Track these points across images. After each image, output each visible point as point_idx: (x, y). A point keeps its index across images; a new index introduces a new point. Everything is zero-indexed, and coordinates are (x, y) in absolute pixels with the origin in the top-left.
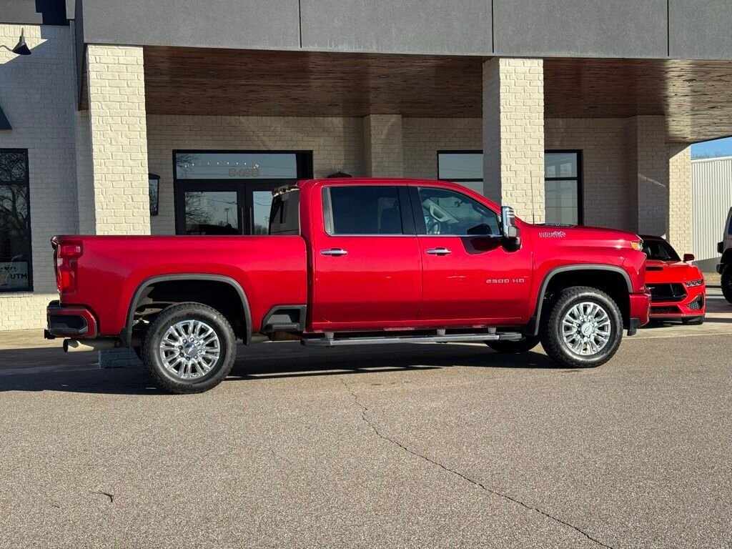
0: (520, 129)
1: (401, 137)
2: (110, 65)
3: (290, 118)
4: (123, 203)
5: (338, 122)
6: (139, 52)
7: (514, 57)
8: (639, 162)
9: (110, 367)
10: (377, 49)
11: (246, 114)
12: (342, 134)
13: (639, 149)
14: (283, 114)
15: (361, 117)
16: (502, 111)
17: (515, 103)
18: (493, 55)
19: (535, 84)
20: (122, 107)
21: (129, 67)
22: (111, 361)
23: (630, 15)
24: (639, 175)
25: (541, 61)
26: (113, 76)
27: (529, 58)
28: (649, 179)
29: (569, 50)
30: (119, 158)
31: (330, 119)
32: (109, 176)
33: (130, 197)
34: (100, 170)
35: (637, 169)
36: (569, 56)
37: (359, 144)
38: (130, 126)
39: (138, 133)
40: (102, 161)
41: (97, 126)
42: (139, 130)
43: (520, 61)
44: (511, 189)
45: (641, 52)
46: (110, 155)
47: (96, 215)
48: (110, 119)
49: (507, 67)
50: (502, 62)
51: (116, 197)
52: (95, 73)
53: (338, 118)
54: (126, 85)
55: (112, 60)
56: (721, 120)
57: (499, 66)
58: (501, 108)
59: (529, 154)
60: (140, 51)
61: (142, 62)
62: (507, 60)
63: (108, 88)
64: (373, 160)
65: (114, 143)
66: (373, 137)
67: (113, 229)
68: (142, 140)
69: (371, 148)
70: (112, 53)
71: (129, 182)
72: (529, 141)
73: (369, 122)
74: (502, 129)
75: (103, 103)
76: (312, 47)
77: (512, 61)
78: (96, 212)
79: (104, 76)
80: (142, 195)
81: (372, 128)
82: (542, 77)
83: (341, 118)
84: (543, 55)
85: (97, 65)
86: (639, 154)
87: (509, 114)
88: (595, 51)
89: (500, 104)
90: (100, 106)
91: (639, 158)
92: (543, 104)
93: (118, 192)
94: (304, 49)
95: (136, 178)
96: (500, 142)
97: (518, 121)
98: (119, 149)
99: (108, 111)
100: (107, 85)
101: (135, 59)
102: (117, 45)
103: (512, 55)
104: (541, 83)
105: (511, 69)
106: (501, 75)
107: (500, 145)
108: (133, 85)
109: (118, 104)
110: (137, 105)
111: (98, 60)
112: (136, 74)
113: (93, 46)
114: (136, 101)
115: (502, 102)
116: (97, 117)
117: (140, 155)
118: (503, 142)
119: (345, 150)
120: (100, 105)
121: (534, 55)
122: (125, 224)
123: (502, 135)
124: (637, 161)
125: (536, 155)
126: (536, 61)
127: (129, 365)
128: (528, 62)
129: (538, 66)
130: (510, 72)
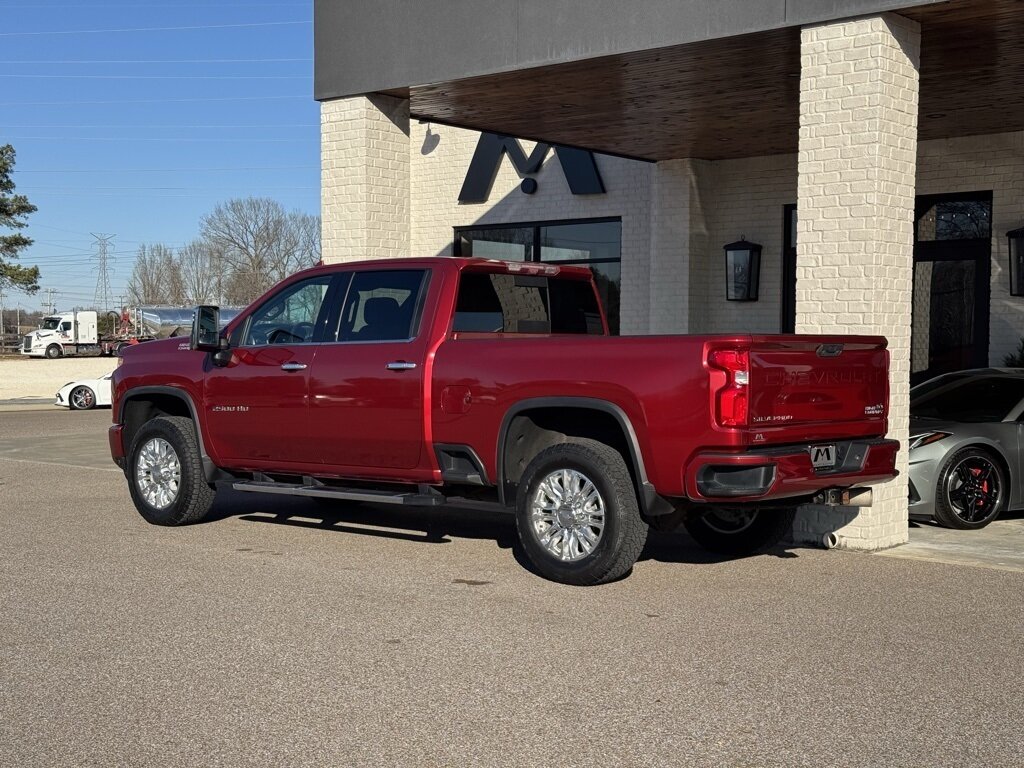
0: (833, 153)
7: (826, 23)
16: (801, 123)
17: (825, 107)
19: (864, 66)
20: (347, 173)
25: (879, 21)
26: (340, 136)
27: (855, 18)
30: (342, 236)
34: (326, 253)
38: (352, 196)
39: (359, 204)
40: (329, 241)
41: (325, 200)
42: (359, 200)
43: (839, 27)
44: (814, 264)
46: (335, 234)
48: (336, 189)
49: (809, 39)
50: (806, 34)
52: (325, 135)
55: (339, 117)
57: (800, 43)
58: (803, 117)
61: (364, 114)
62: (814, 30)
63: (335, 151)
75: (330, 170)
77: (822, 29)
79: (332, 138)
82: (878, 49)
84: (875, 8)
85: (328, 125)
87: (813, 127)
89: (799, 111)
106: (803, 59)
125: (861, 198)
126: (867, 22)
128: (852, 26)
130: (820, 50)
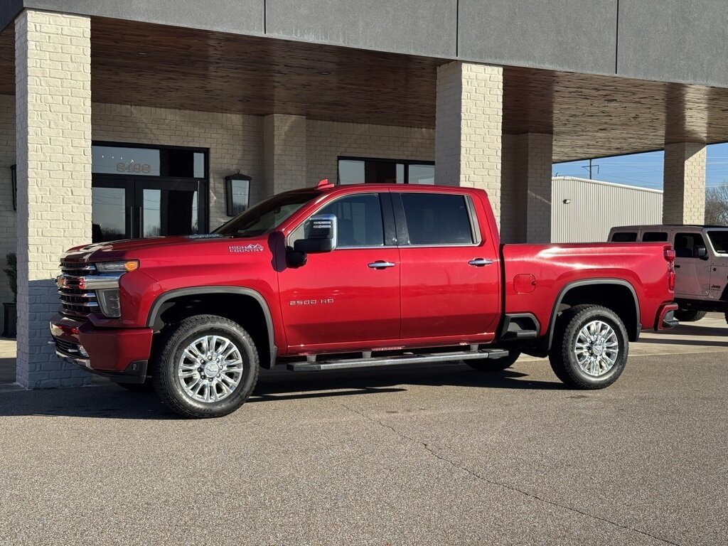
0: (479, 138)
1: (305, 140)
2: (51, 35)
3: (187, 112)
4: (61, 197)
5: (236, 119)
6: (86, 24)
7: (476, 63)
8: (529, 179)
9: (39, 389)
10: (344, 42)
11: (140, 103)
12: (241, 133)
13: (529, 166)
14: (181, 107)
15: (261, 115)
16: (463, 118)
17: (475, 111)
18: (457, 58)
19: (494, 93)
20: (65, 85)
21: (74, 40)
22: (41, 381)
23: (584, 29)
24: (529, 192)
25: (501, 69)
26: (55, 48)
27: (490, 65)
28: (538, 197)
29: (528, 60)
30: (58, 143)
31: (229, 115)
32: (46, 165)
33: (69, 189)
34: (35, 157)
35: (527, 186)
36: (527, 66)
37: (260, 144)
38: (73, 107)
39: (82, 116)
40: (39, 146)
41: (34, 106)
42: (83, 112)
43: (481, 68)
45: (592, 67)
46: (48, 140)
47: (29, 209)
48: (49, 97)
49: (468, 71)
50: (465, 67)
51: (52, 189)
52: (34, 43)
53: (238, 116)
54: (69, 60)
55: (55, 30)
56: (597, 142)
57: (461, 71)
58: (462, 115)
59: (487, 165)
60: (87, 22)
61: (88, 35)
62: (469, 65)
63: (49, 62)
64: (275, 163)
65: (52, 125)
66: (276, 138)
67: (49, 227)
68: (86, 125)
69: (273, 149)
70: (55, 21)
71: (70, 173)
72: (488, 152)
73: (273, 121)
74: (463, 137)
75: (41, 78)
76: (276, 34)
77: (474, 66)
78: (29, 206)
79: (44, 48)
80: (83, 188)
81: (275, 129)
82: (501, 85)
83: (241, 116)
84: (503, 63)
85: (37, 34)
86: (530, 171)
87: (469, 121)
88: (552, 63)
89: (461, 111)
90: (38, 83)
91: (529, 175)
92: (502, 114)
93: (55, 183)
94: (268, 35)
95: (77, 168)
96: (460, 150)
97: (478, 130)
98: (59, 134)
99: (47, 88)
100: (48, 58)
101: (81, 30)
102: (62, 13)
103: (475, 61)
104: (500, 92)
105: (473, 75)
106: (463, 80)
107: (460, 154)
108: (78, 60)
109: (60, 81)
110: (82, 83)
111: (38, 28)
112: (81, 48)
113: (33, 12)
114: (79, 78)
115: (463, 109)
116: (35, 95)
117: (83, 141)
118: (463, 151)
119: (244, 150)
120: (38, 80)
121: (496, 62)
122: (62, 221)
123: (463, 143)
124: (527, 178)
125: (494, 166)
126: (496, 69)
127: (61, 385)
128: (489, 69)
129: (497, 74)
130: (471, 77)
